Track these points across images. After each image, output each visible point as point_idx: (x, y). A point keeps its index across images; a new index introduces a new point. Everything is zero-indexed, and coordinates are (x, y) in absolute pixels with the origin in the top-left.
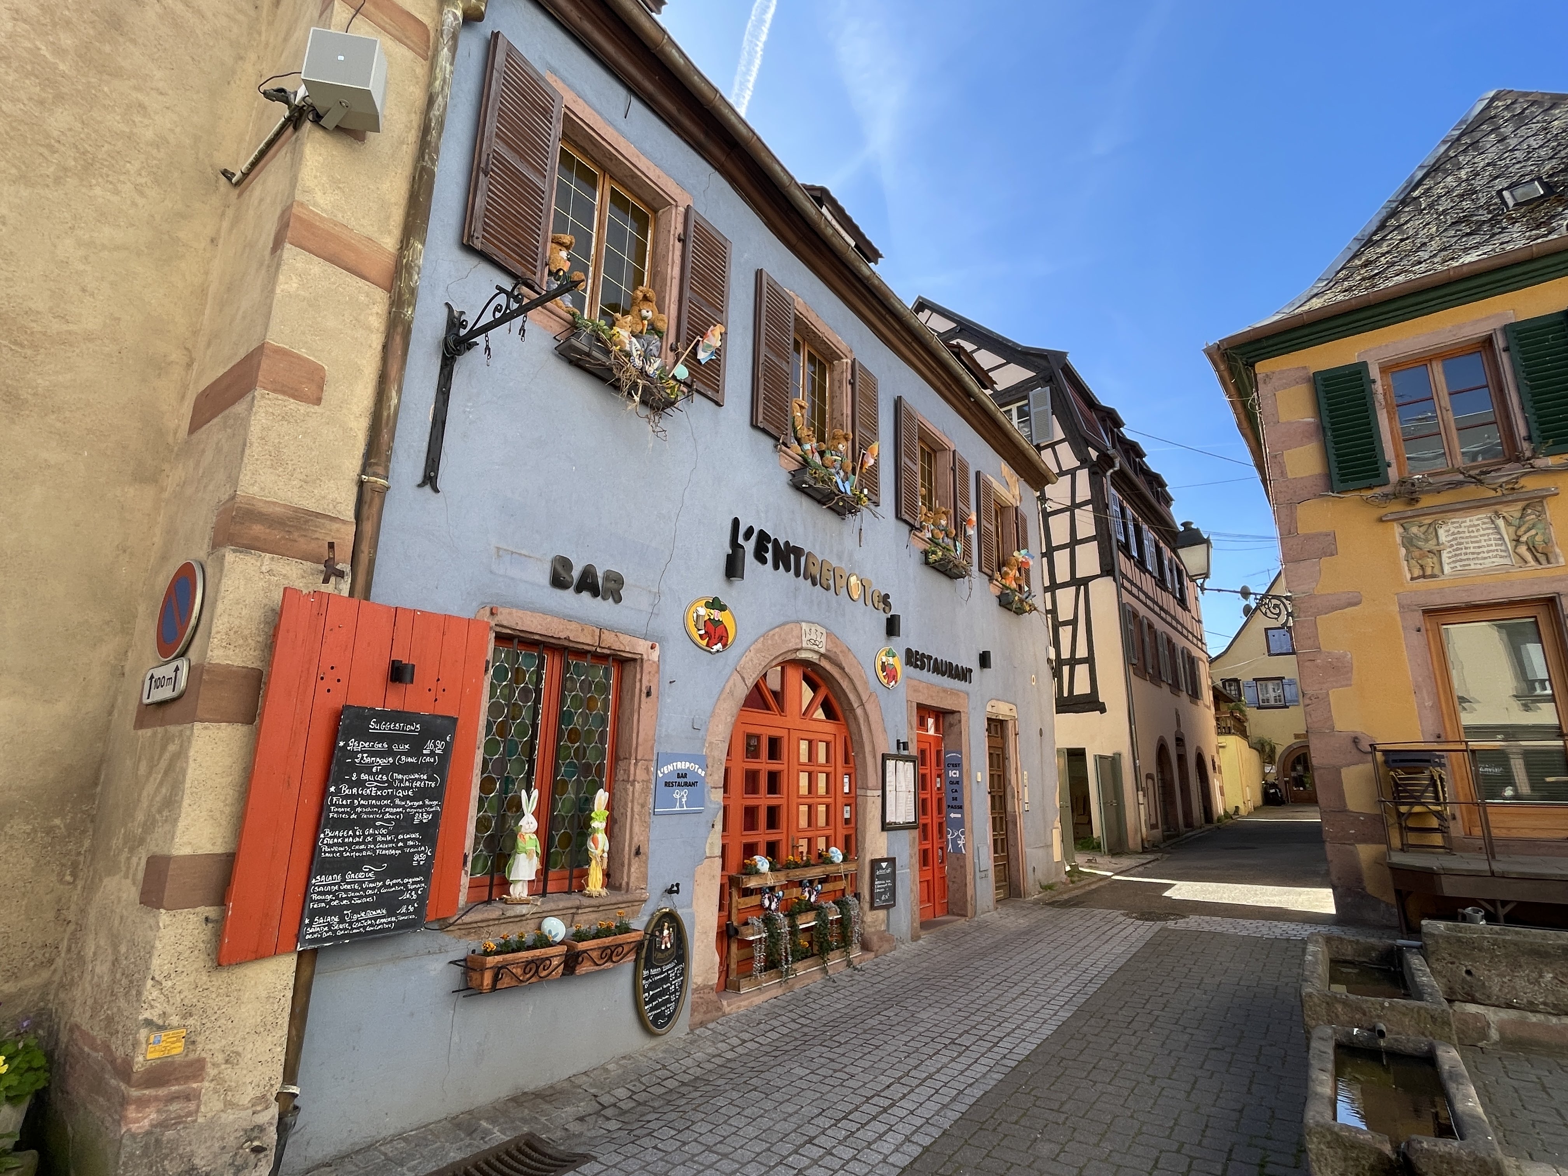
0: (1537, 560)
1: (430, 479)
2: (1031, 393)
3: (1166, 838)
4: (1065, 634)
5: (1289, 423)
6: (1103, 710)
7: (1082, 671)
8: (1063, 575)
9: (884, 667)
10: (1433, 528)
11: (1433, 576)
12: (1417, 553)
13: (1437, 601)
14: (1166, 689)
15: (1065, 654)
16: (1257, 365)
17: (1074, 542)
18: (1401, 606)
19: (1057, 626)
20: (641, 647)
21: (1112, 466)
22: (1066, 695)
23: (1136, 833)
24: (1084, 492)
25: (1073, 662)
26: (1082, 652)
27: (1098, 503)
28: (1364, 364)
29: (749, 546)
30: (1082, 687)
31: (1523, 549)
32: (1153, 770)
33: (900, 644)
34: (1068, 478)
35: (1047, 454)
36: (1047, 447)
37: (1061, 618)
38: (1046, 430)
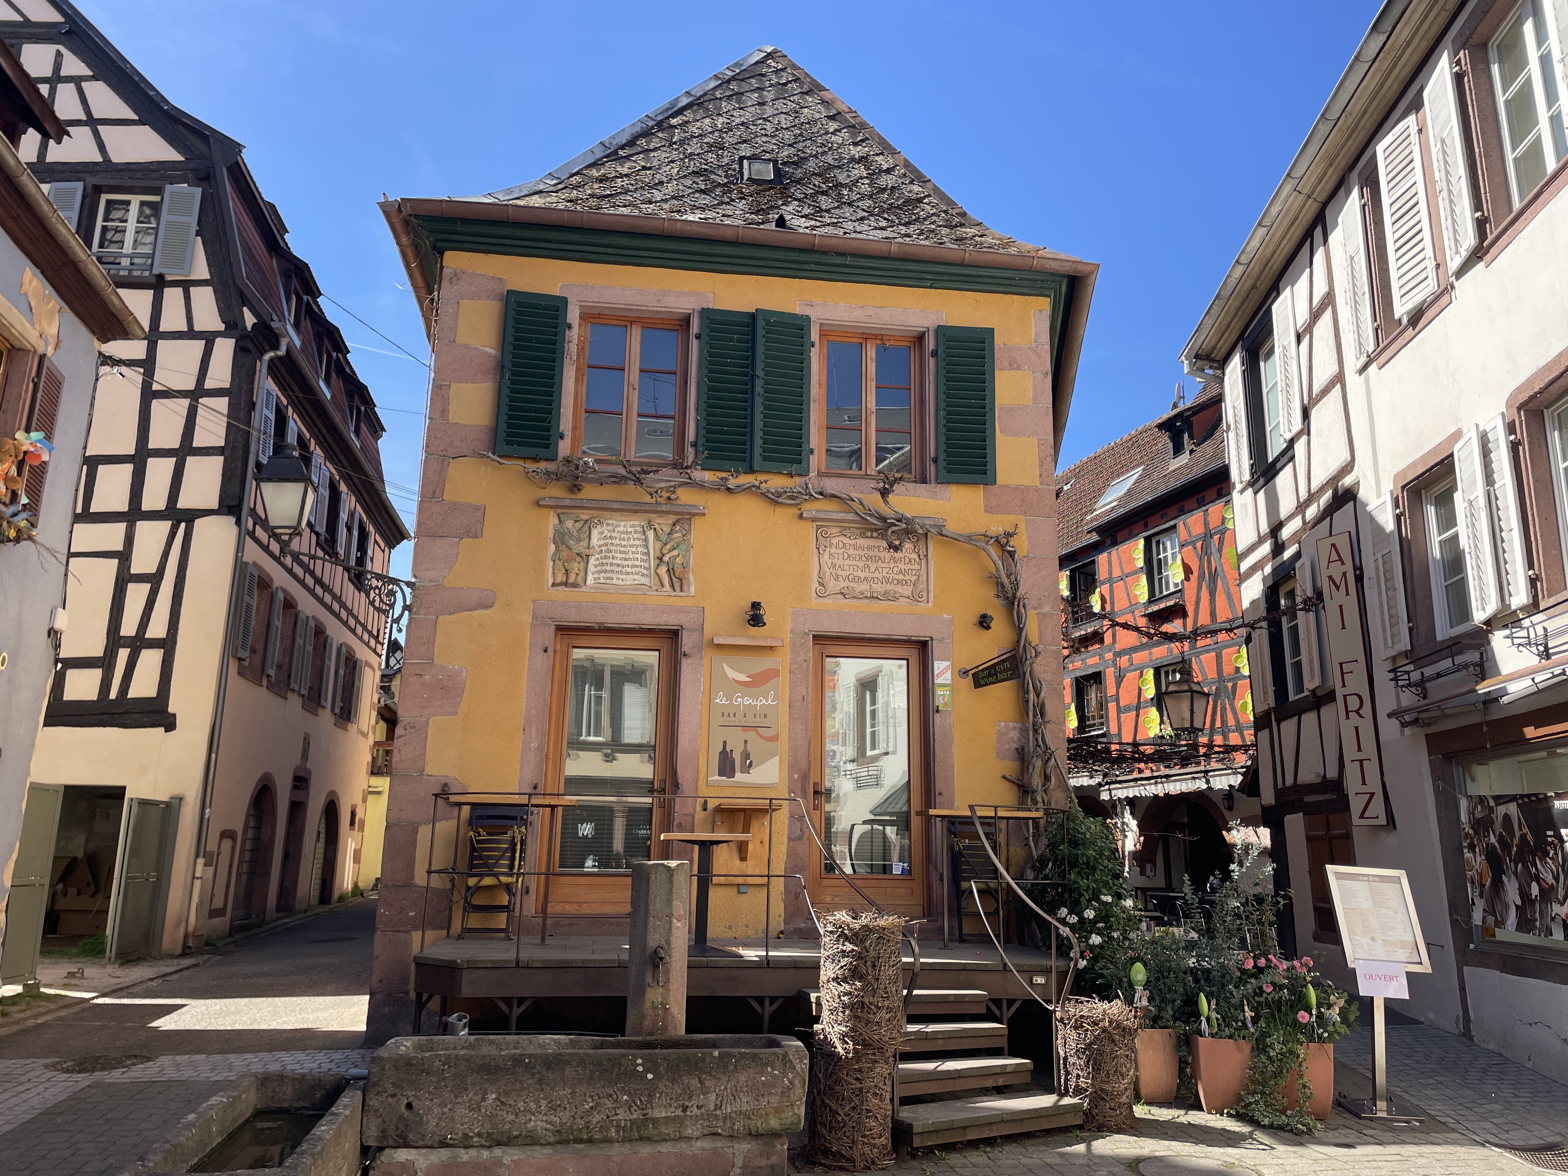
0: (672, 586)
2: (169, 188)
3: (233, 930)
4: (136, 594)
5: (467, 347)
6: (169, 724)
7: (150, 660)
8: (154, 499)
10: (588, 526)
11: (575, 585)
12: (565, 554)
13: (572, 617)
14: (294, 702)
15: (129, 628)
16: (448, 255)
17: (186, 450)
18: (535, 617)
19: (123, 579)
21: (276, 347)
22: (113, 695)
23: (178, 925)
24: (220, 375)
25: (139, 643)
27: (240, 397)
28: (564, 301)
30: (144, 686)
31: (663, 570)
32: (237, 824)
34: (199, 346)
35: (173, 297)
36: (174, 284)
37: (136, 568)
38: (184, 259)
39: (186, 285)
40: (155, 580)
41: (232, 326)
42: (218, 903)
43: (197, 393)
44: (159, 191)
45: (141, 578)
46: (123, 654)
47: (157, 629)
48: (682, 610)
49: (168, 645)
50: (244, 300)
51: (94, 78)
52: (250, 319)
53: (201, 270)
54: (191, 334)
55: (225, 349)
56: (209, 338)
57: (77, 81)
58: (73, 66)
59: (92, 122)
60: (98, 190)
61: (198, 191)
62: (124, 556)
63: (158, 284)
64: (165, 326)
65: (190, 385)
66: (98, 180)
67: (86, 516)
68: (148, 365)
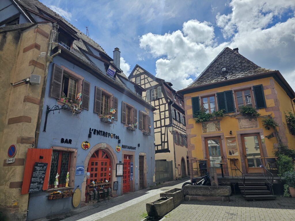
1: (44, 130)
4: (163, 136)
5: (188, 105)
6: (169, 152)
7: (166, 144)
8: (163, 125)
9: (117, 149)
10: (206, 124)
11: (206, 132)
12: (204, 128)
13: (206, 136)
15: (163, 140)
16: (184, 95)
17: (165, 118)
18: (202, 137)
20: (74, 150)
22: (163, 149)
23: (175, 176)
24: (167, 108)
27: (169, 110)
28: (198, 97)
29: (93, 132)
30: (166, 147)
31: (217, 129)
32: (180, 163)
33: (121, 144)
34: (164, 105)
35: (161, 100)
36: (160, 99)
37: (162, 133)
38: (160, 95)
39: (161, 98)
40: (165, 134)
41: (167, 102)
42: (180, 174)
43: (165, 111)
44: (157, 88)
45: (163, 134)
46: (163, 143)
47: (166, 140)
48: (220, 133)
49: (167, 142)
50: (168, 99)
51: (148, 77)
52: (169, 101)
53: (163, 96)
54: (163, 104)
55: (167, 105)
56: (165, 104)
57: (147, 78)
58: (146, 76)
59: (149, 82)
60: (151, 90)
61: (161, 87)
62: (161, 132)
63: (159, 99)
64: (160, 104)
65: (164, 110)
66: (151, 89)
67: (157, 128)
68: (159, 109)
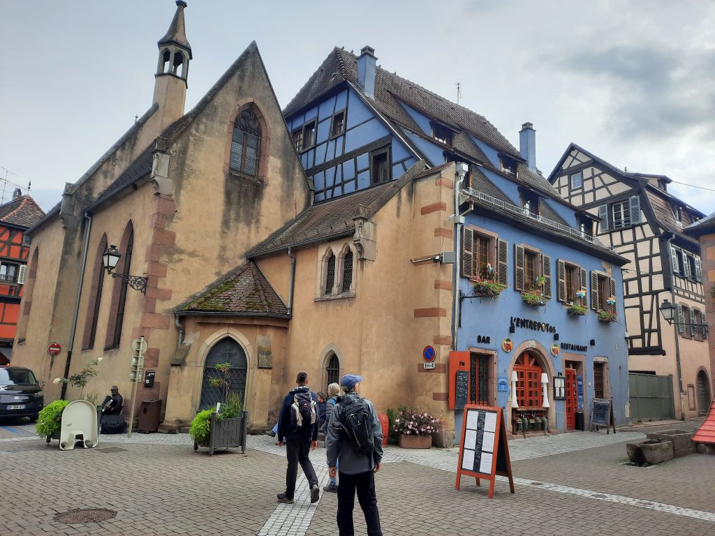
1: (460, 326)
2: (630, 199)
4: (647, 317)
5: (710, 260)
7: (654, 336)
8: (645, 289)
9: (553, 350)
15: (646, 327)
16: (700, 237)
17: (651, 274)
19: (642, 313)
20: (493, 353)
22: (646, 346)
23: (679, 411)
24: (656, 249)
25: (650, 331)
26: (654, 326)
27: (664, 255)
29: (515, 323)
30: (654, 343)
32: (694, 382)
33: (559, 343)
34: (648, 242)
35: (638, 229)
36: (638, 225)
37: (645, 310)
39: (641, 225)
40: (650, 312)
42: (692, 406)
43: (651, 257)
44: (627, 200)
45: (647, 312)
46: (646, 334)
49: (658, 331)
50: (659, 226)
52: (662, 231)
53: (644, 219)
54: (645, 239)
55: (656, 241)
56: (651, 239)
57: (599, 175)
58: (597, 171)
59: (605, 186)
60: (611, 205)
61: (638, 197)
62: (641, 306)
63: (633, 227)
65: (648, 254)
66: (611, 201)
67: (628, 296)
68: (635, 251)
